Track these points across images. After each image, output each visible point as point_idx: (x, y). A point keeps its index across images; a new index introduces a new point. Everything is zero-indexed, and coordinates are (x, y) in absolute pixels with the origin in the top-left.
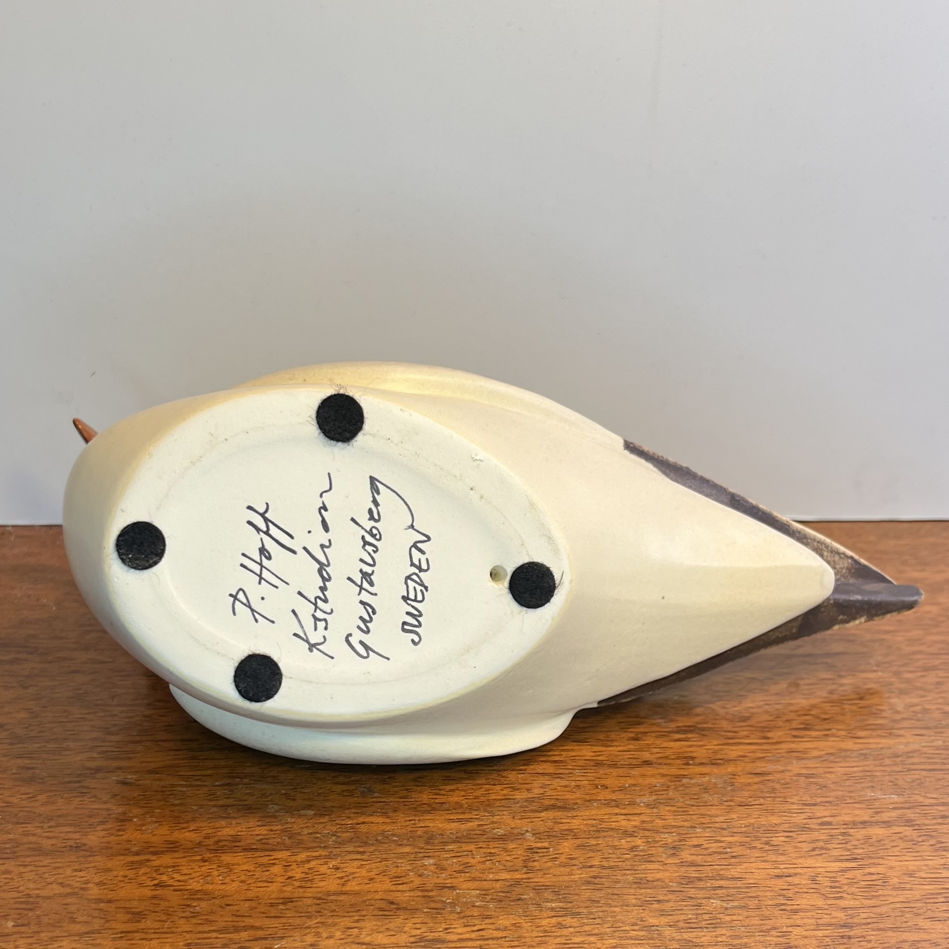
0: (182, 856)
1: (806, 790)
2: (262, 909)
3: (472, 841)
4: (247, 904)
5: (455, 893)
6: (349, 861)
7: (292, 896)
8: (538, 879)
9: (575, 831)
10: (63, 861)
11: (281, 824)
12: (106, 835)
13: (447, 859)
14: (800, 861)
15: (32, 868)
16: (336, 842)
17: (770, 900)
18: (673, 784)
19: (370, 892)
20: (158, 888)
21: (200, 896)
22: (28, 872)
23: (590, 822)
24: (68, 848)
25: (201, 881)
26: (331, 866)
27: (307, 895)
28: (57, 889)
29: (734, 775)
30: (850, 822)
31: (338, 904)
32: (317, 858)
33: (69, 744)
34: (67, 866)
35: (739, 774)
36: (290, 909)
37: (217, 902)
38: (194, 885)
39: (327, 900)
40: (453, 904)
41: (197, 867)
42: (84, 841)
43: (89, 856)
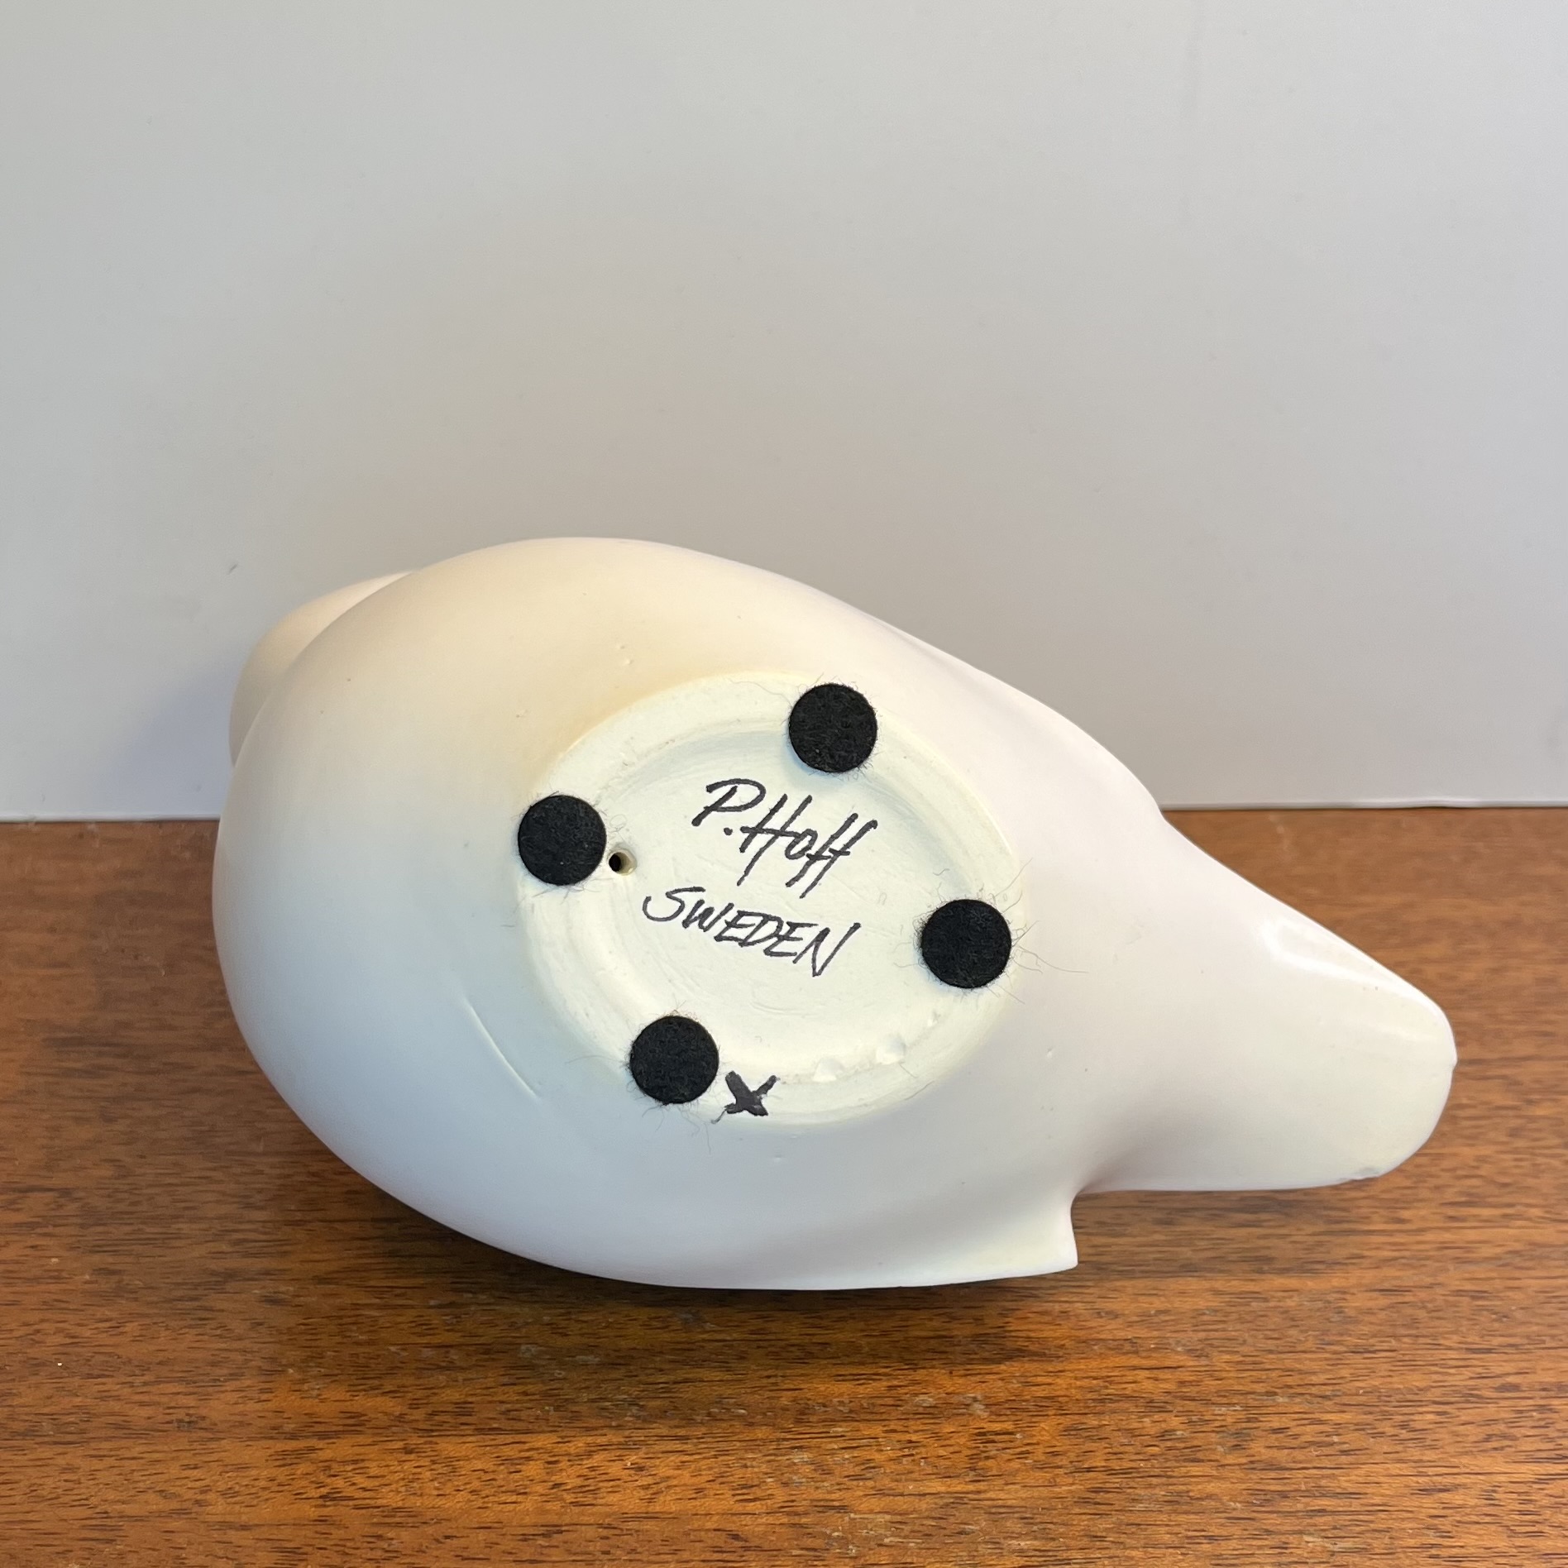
0: (369, 1441)
1: (1471, 1323)
2: (508, 1544)
3: (878, 1417)
4: (482, 1535)
5: (847, 1519)
6: (660, 1455)
7: (559, 1522)
8: (998, 1493)
9: (1060, 1399)
10: (166, 1448)
11: (543, 1382)
12: (240, 1401)
13: (832, 1452)
14: (1465, 1460)
15: (111, 1461)
16: (638, 1417)
17: (1411, 1536)
18: (1233, 1309)
19: (697, 1514)
20: (328, 1503)
21: (398, 1520)
22: (104, 1469)
23: (1085, 1383)
24: (176, 1425)
25: (403, 1489)
26: (629, 1464)
27: (585, 1519)
28: (156, 1503)
29: (1345, 1293)
30: (1552, 1384)
31: (641, 1537)
32: (604, 1448)
33: (181, 1226)
34: (173, 1459)
35: (1352, 1291)
36: (557, 1547)
37: (430, 1530)
38: (390, 1499)
39: (622, 1530)
40: (844, 1542)
41: (396, 1463)
42: (204, 1412)
43: (211, 1439)
